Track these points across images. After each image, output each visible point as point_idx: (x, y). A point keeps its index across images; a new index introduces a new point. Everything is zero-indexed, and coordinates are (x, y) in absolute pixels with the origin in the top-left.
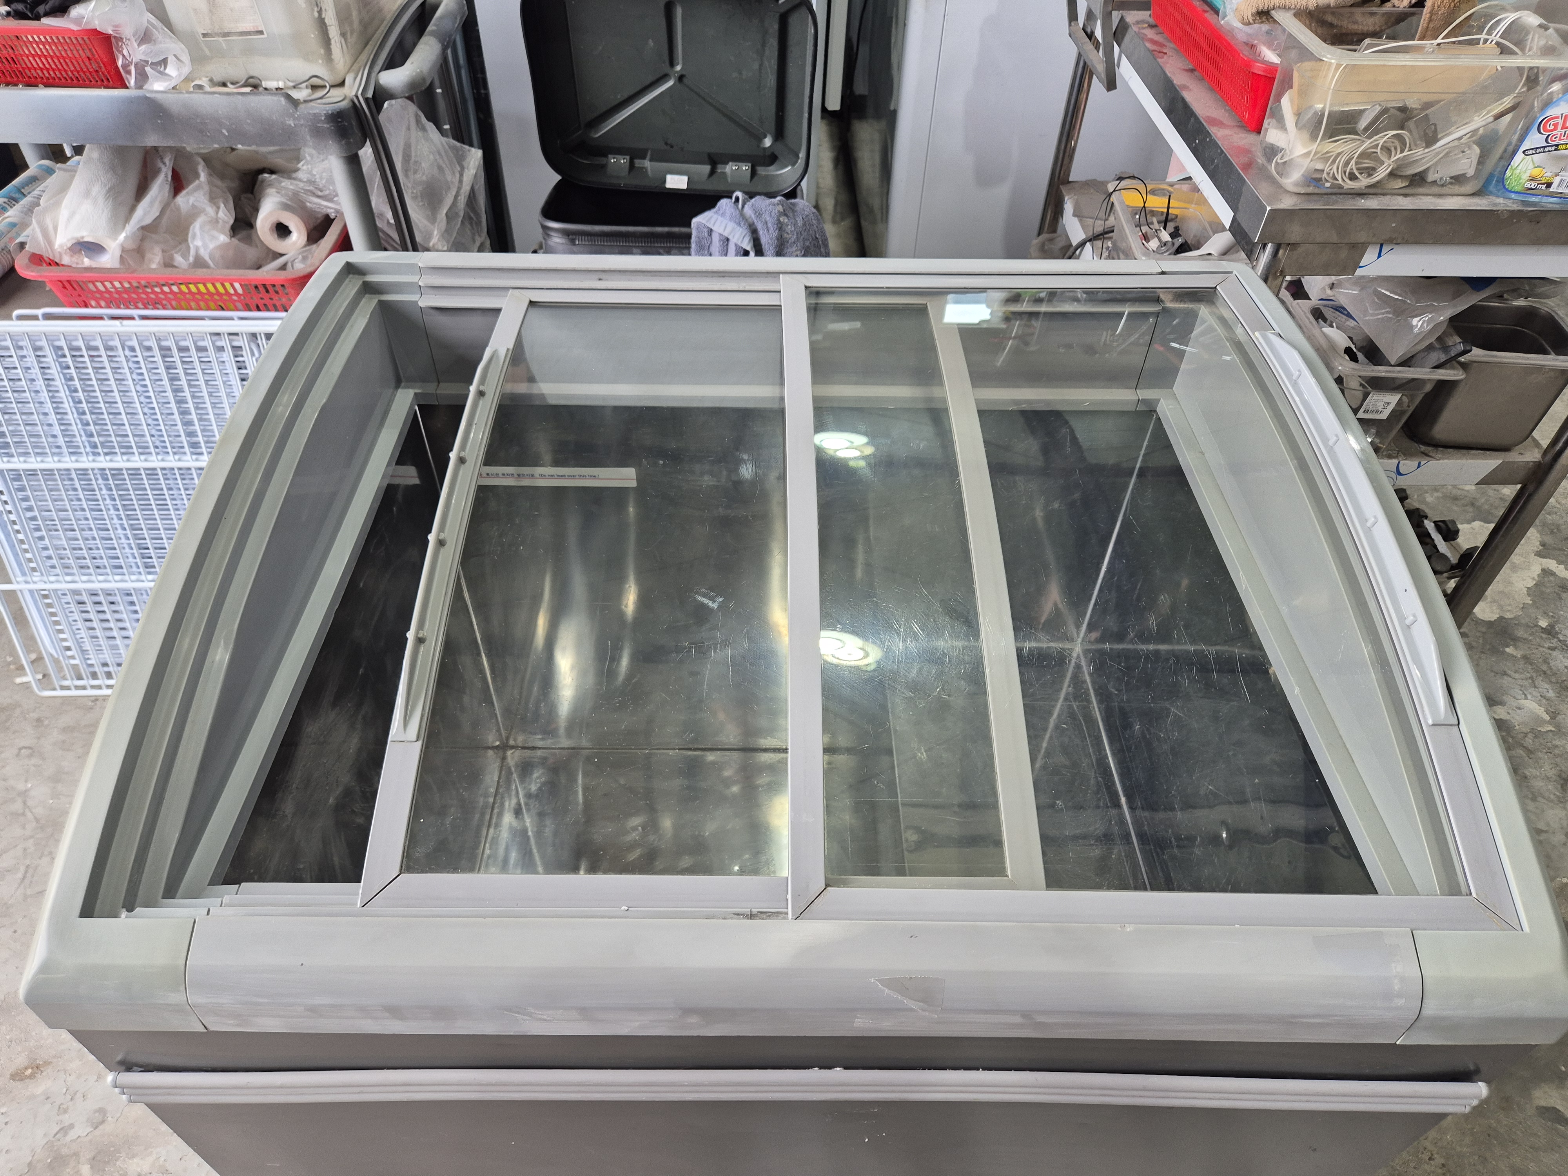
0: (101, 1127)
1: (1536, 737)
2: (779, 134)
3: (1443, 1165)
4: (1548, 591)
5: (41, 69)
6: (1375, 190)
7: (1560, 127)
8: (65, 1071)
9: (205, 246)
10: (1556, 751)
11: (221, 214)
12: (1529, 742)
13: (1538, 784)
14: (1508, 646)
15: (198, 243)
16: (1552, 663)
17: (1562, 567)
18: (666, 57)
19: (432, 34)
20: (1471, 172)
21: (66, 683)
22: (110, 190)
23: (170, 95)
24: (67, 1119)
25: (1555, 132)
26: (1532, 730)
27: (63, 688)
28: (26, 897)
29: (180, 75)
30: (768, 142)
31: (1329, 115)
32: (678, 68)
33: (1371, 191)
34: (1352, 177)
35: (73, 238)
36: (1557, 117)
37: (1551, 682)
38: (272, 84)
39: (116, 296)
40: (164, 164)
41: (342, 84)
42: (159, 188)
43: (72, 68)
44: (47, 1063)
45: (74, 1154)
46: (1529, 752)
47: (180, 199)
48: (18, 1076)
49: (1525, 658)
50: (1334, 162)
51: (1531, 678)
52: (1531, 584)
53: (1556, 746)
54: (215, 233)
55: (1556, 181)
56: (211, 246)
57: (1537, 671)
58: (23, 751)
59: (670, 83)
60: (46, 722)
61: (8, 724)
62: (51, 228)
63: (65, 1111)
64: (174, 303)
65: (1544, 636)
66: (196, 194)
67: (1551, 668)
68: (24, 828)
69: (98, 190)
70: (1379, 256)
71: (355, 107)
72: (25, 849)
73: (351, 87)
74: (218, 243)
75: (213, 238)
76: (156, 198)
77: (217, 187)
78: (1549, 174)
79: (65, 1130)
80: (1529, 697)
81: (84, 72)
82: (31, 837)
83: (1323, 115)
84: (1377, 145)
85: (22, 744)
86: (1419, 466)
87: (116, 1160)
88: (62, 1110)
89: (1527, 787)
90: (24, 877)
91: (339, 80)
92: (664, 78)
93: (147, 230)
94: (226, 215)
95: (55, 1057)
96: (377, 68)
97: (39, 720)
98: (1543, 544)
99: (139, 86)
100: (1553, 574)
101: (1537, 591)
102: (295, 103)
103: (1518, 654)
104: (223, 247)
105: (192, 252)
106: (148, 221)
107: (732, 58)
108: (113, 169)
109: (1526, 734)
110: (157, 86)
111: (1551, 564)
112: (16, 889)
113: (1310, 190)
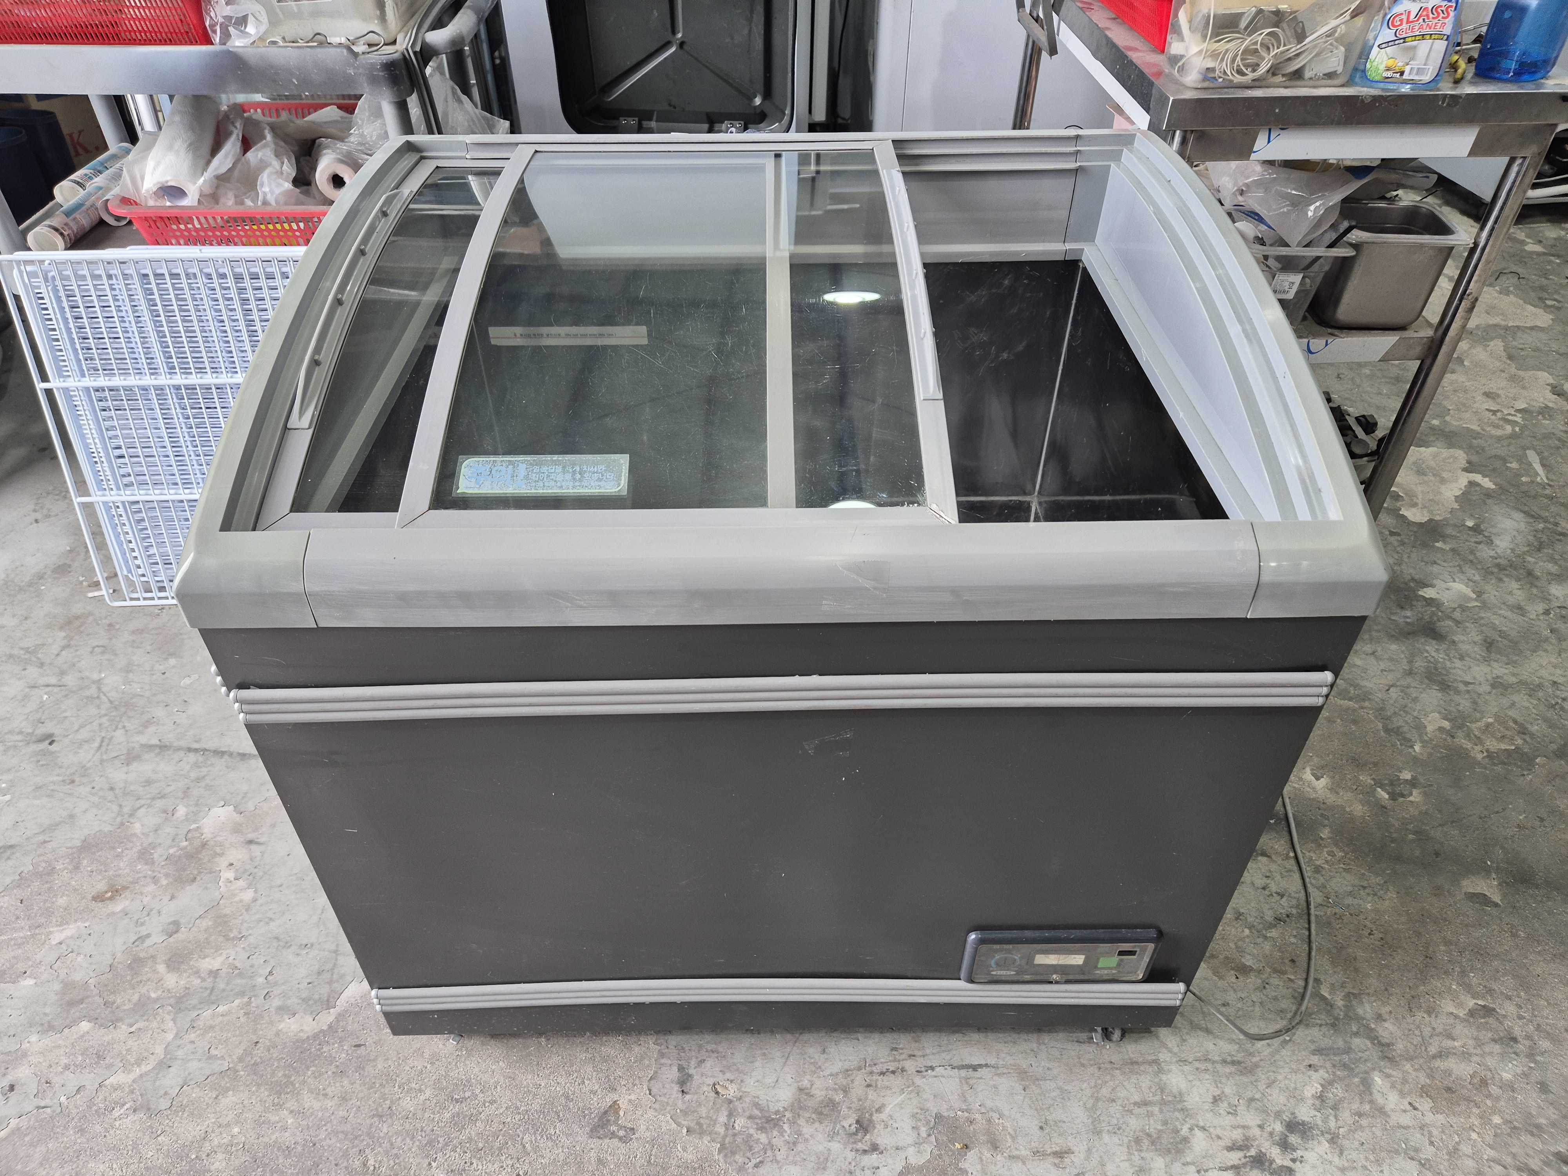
0: (175, 936)
1: (1464, 611)
2: (767, 94)
3: (1382, 939)
4: (1474, 498)
5: (140, 32)
6: (1257, 83)
7: (1405, 21)
8: (142, 894)
9: (272, 192)
10: (1482, 622)
11: (285, 167)
12: (1457, 615)
13: (1465, 647)
14: (1438, 542)
15: (266, 189)
16: (1478, 554)
17: (1487, 479)
18: (669, 26)
19: (469, 7)
20: (1340, 69)
21: (135, 595)
22: (190, 145)
23: (249, 49)
24: (144, 931)
25: (1400, 28)
26: (1460, 606)
27: (132, 599)
28: (102, 761)
29: (258, 33)
30: (758, 101)
31: (1214, 16)
32: (680, 35)
33: (1257, 84)
34: (1240, 72)
35: (158, 183)
36: (1402, 14)
37: (1477, 569)
38: (335, 40)
39: (194, 234)
40: (236, 127)
41: (394, 42)
42: (231, 147)
43: (167, 30)
44: (125, 888)
45: (152, 957)
46: (1457, 622)
47: (249, 154)
48: (99, 898)
49: (1453, 550)
50: (1222, 60)
51: (1459, 566)
52: (1459, 493)
53: (1482, 618)
54: (281, 181)
55: (1407, 69)
56: (277, 191)
57: (1464, 560)
58: (96, 649)
59: (673, 49)
60: (117, 627)
61: (82, 629)
62: (138, 177)
63: (142, 924)
64: (244, 240)
65: (1471, 533)
66: (264, 150)
67: (1477, 558)
68: (99, 707)
69: (180, 145)
70: (1269, 142)
71: (405, 60)
72: (100, 725)
73: (401, 45)
74: (283, 189)
75: (278, 185)
76: (230, 151)
77: (282, 147)
78: (1400, 64)
79: (142, 939)
80: (1457, 580)
81: (176, 33)
82: (105, 715)
83: (1209, 16)
84: (1256, 43)
85: (95, 644)
86: (1327, 345)
87: (190, 960)
88: (139, 923)
89: (1455, 649)
90: (101, 746)
91: (392, 40)
92: (666, 45)
93: (222, 179)
94: (289, 169)
95: (132, 883)
96: (423, 30)
97: (110, 625)
98: (1469, 462)
99: (223, 42)
100: (1478, 485)
101: (1464, 499)
102: (355, 55)
103: (1447, 547)
104: (287, 193)
105: (261, 197)
106: (223, 170)
107: (725, 25)
108: (192, 129)
109: (1454, 609)
110: (238, 43)
111: (1478, 478)
112: (94, 755)
113: (1206, 84)
